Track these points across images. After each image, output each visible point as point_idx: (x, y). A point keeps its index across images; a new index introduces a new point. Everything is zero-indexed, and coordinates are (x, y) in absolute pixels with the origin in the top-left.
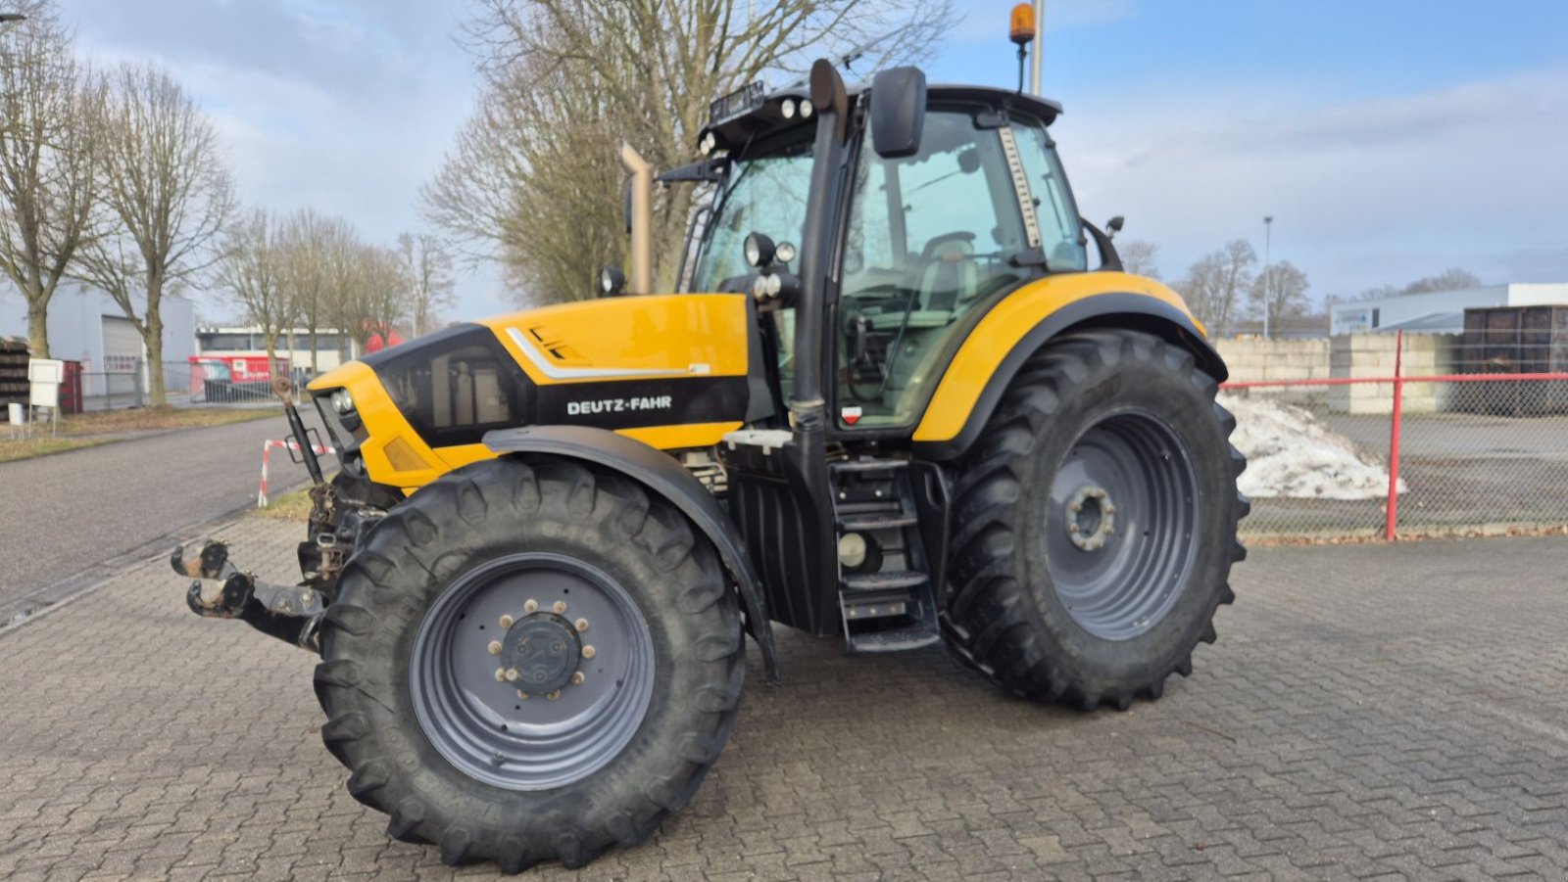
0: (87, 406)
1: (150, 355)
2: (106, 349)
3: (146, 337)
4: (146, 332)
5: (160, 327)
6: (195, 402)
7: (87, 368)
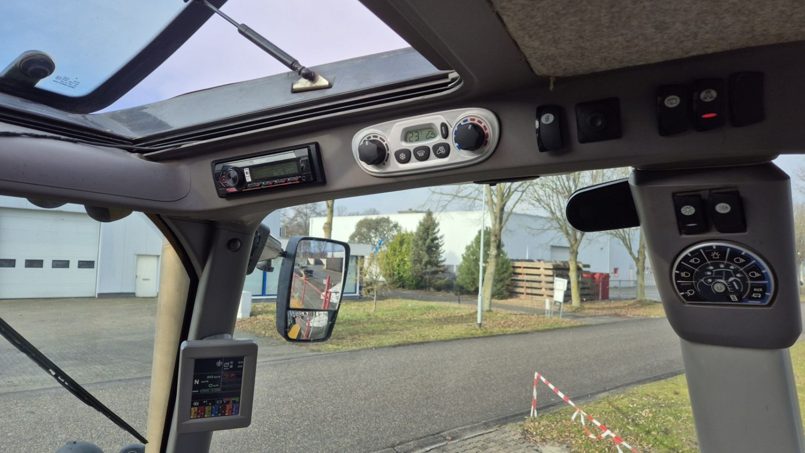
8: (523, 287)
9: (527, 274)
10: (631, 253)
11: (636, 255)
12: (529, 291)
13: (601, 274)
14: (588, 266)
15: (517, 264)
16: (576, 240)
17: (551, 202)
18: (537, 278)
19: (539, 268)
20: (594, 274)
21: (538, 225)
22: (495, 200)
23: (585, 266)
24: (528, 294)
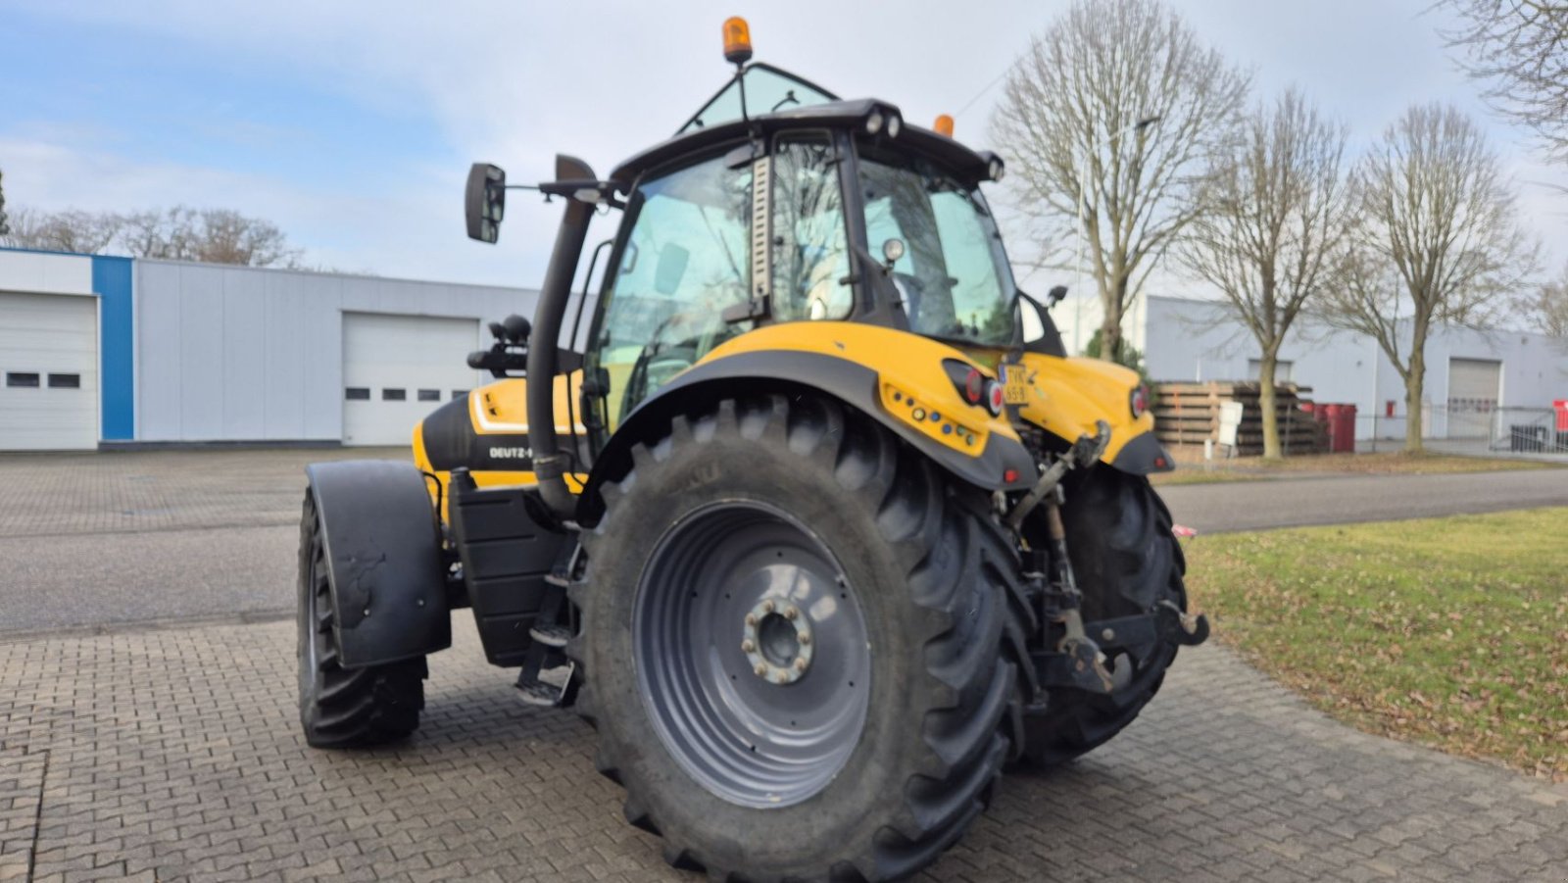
0: (1358, 447)
1: (1408, 399)
2: (1450, 392)
3: (1407, 381)
4: (1407, 375)
5: (1422, 370)
6: (1496, 450)
7: (1361, 412)
8: (1176, 430)
9: (1185, 407)
10: (1396, 363)
11: (1406, 365)
12: (1190, 437)
13: (1339, 406)
14: (1309, 390)
15: (1167, 389)
16: (1273, 337)
17: (1230, 273)
18: (1204, 413)
19: (1207, 395)
20: (1325, 406)
21: (1201, 315)
22: (1110, 268)
23: (1301, 390)
24: (1186, 442)
